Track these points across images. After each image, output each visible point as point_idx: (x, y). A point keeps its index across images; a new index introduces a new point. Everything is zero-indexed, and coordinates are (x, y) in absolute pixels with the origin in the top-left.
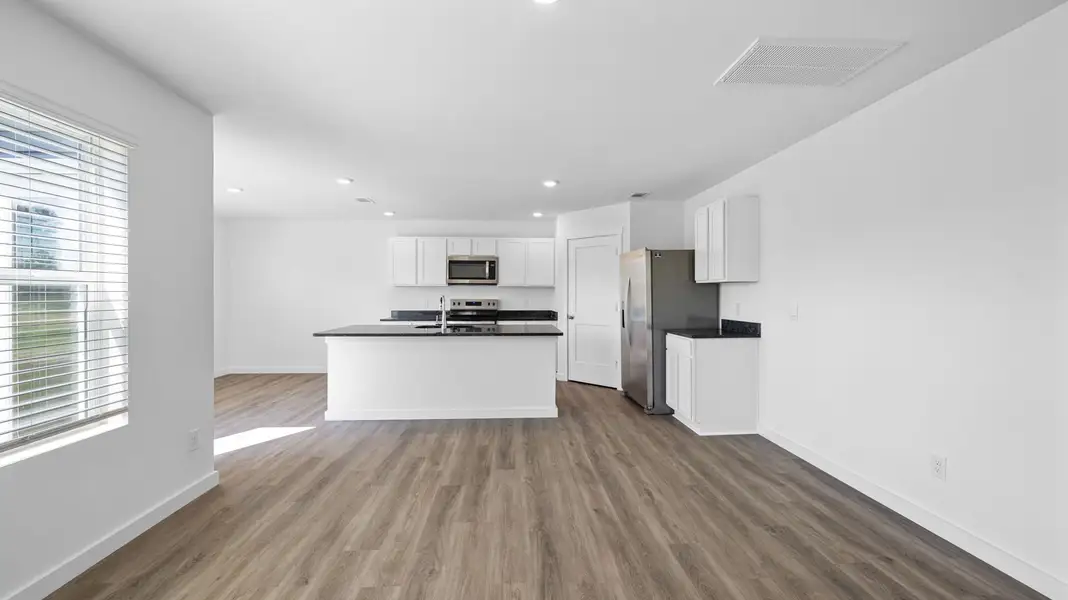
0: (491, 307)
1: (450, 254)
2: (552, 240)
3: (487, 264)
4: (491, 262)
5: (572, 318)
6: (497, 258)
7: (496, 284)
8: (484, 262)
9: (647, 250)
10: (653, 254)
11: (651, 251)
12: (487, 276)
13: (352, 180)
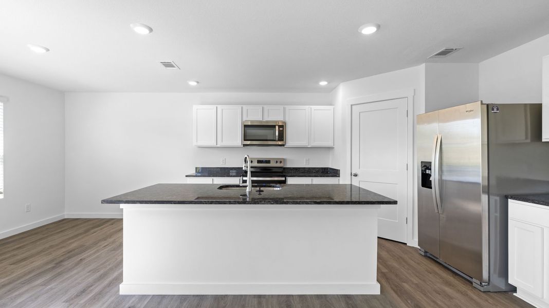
0: (278, 165)
1: (244, 119)
2: (331, 107)
3: (277, 127)
4: (280, 126)
5: (356, 175)
6: (285, 123)
7: (283, 145)
8: (274, 127)
9: (482, 103)
10: (489, 109)
11: (488, 105)
12: (277, 138)
13: (151, 30)
